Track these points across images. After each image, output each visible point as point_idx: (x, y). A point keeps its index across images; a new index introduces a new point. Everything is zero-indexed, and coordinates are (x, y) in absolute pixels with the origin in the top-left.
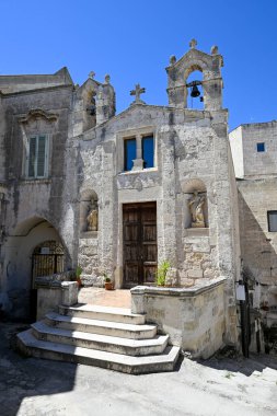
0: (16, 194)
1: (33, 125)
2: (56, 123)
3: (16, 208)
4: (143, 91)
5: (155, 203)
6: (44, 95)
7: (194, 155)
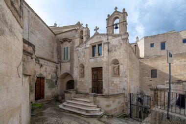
0: (61, 66)
1: (64, 44)
2: (71, 42)
3: (61, 70)
4: (98, 29)
5: (102, 67)
6: (67, 33)
7: (115, 50)
